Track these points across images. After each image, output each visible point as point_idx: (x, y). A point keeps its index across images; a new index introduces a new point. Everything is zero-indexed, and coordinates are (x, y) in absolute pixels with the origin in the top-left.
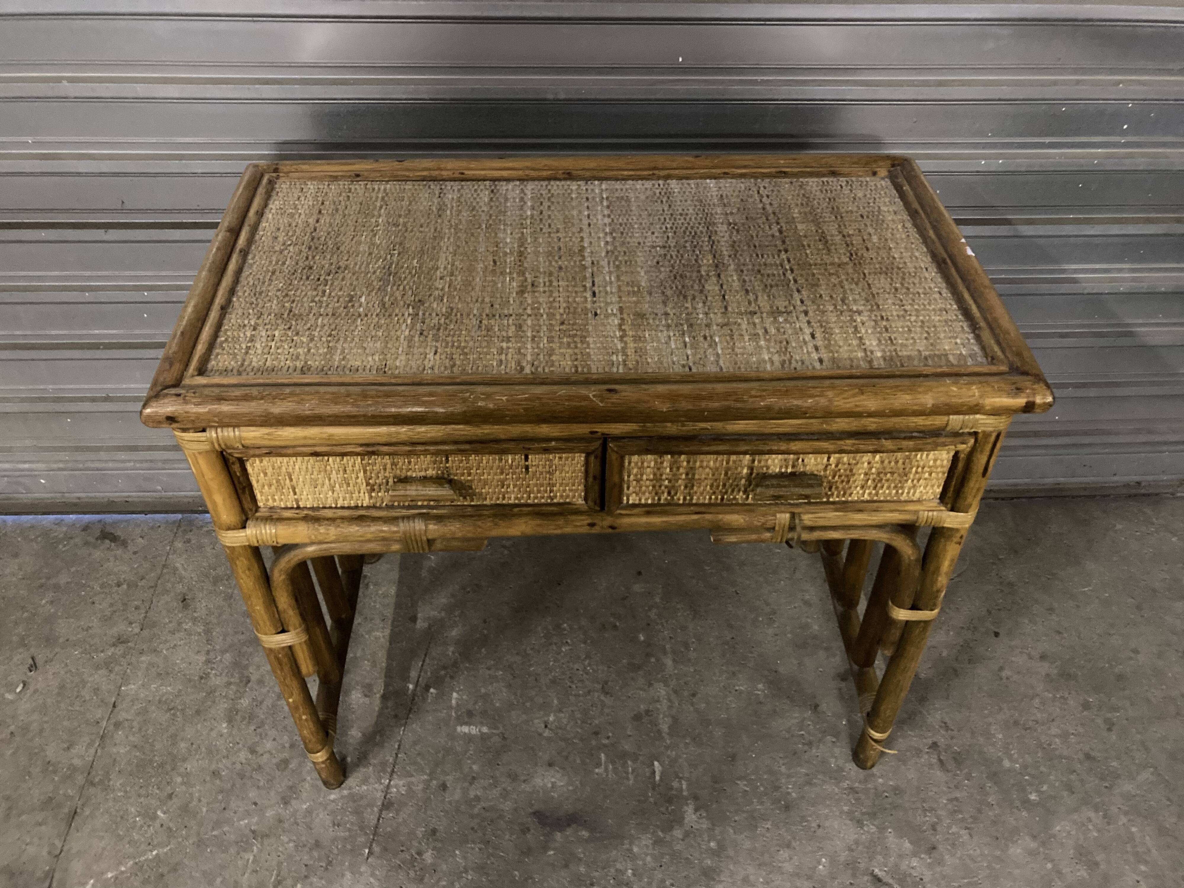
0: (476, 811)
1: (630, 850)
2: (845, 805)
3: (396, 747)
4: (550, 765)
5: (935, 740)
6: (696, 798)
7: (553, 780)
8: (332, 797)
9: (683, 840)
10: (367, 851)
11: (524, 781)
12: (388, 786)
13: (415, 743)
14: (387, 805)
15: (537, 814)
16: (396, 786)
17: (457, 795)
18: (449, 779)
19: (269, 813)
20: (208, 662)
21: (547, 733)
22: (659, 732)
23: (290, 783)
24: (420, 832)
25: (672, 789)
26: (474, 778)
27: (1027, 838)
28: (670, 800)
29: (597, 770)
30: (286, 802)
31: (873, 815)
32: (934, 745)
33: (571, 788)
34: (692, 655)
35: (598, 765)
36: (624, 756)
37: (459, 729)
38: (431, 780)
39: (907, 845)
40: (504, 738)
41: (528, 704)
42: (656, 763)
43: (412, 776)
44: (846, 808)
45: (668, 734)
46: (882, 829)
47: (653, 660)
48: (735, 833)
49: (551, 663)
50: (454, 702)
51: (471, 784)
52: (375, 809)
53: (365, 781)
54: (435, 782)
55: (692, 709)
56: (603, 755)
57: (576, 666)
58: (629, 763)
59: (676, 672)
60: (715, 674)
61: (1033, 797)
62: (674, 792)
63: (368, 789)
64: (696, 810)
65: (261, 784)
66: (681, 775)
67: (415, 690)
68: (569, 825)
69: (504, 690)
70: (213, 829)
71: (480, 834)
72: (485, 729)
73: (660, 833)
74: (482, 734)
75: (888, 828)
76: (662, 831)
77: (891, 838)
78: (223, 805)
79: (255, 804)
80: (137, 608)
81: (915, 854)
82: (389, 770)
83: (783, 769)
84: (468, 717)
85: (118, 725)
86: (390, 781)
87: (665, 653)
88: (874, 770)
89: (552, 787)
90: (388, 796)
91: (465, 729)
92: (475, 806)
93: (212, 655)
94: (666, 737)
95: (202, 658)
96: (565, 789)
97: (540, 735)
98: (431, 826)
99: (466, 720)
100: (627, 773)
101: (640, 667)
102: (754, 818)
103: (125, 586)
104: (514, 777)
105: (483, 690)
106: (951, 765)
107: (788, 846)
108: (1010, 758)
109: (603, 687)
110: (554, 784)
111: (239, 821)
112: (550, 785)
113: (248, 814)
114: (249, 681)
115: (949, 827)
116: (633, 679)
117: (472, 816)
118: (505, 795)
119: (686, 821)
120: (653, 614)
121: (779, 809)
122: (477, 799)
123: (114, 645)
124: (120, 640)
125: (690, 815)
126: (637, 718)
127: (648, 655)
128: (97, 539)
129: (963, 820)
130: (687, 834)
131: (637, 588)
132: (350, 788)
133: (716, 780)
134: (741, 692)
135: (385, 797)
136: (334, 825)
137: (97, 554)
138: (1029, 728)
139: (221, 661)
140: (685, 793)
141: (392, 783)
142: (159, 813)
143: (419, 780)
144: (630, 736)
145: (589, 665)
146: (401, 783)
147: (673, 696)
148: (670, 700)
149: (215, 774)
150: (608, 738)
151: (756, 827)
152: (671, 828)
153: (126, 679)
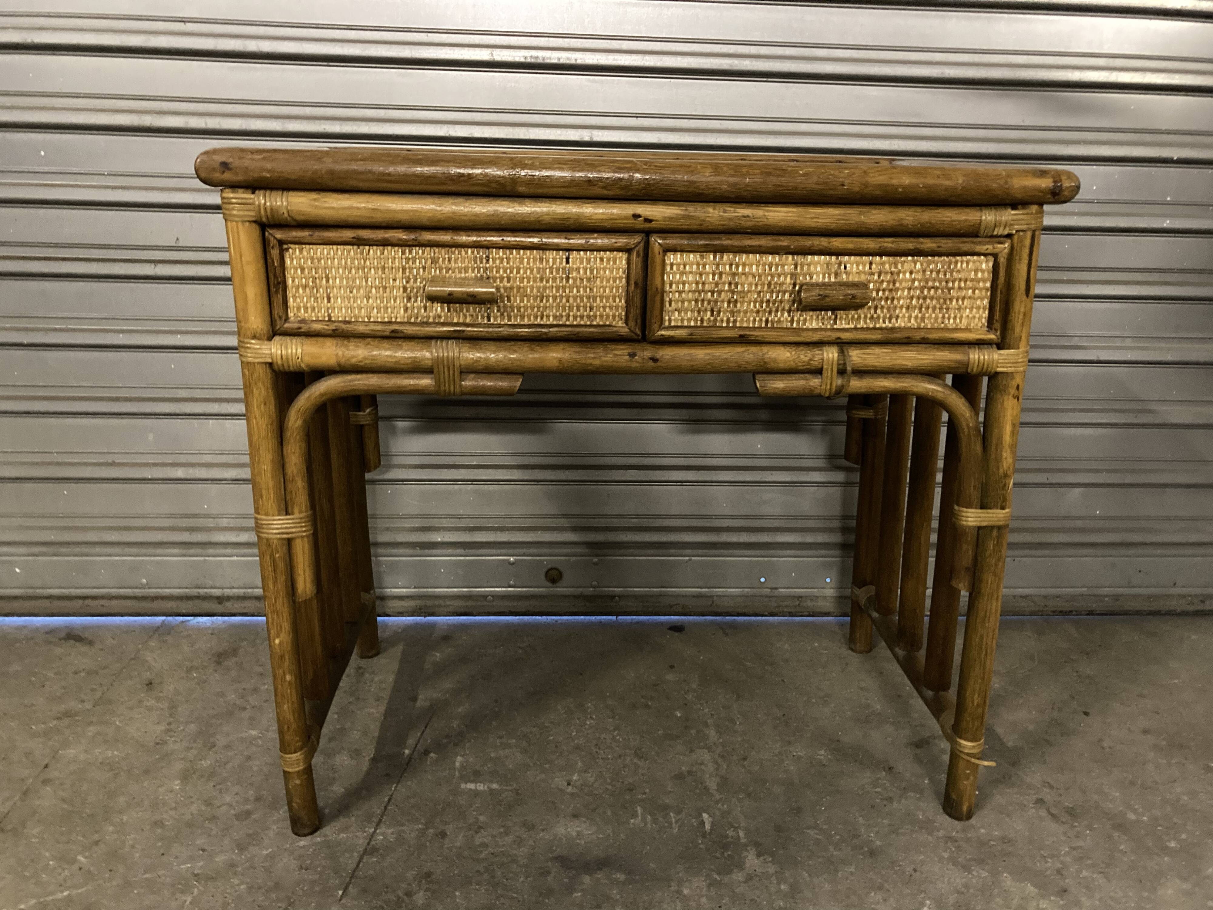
0: (483, 856)
1: (679, 892)
2: (945, 851)
3: (386, 799)
4: (575, 816)
5: (1039, 797)
6: (757, 845)
7: (579, 829)
8: (302, 843)
9: (745, 882)
10: (340, 893)
11: (543, 830)
12: (373, 835)
13: (408, 797)
14: (370, 850)
15: (561, 859)
16: (382, 834)
17: (460, 840)
18: (449, 829)
19: (220, 859)
20: (168, 731)
21: (570, 789)
22: (706, 788)
23: (251, 832)
24: (410, 874)
25: (727, 836)
26: (480, 827)
27: (1177, 881)
28: (725, 847)
29: (632, 821)
30: (242, 847)
31: (981, 862)
32: (1040, 801)
33: (601, 836)
34: (738, 727)
35: (634, 815)
36: (665, 809)
37: (463, 786)
38: (427, 828)
39: (1030, 889)
40: (517, 794)
41: (547, 766)
42: (705, 815)
43: (402, 825)
44: (946, 855)
45: (717, 790)
46: (995, 873)
47: (693, 732)
48: (810, 875)
49: (574, 734)
50: (457, 764)
51: (476, 833)
52: (355, 854)
53: (346, 829)
54: (431, 831)
55: (743, 770)
56: (639, 808)
57: (602, 737)
58: (672, 814)
59: (721, 740)
60: (767, 743)
61: (1172, 844)
62: (730, 840)
63: (348, 837)
64: (759, 855)
65: (214, 832)
66: (737, 825)
67: (412, 754)
68: (600, 869)
69: (518, 754)
70: (145, 872)
71: (486, 876)
72: (495, 786)
73: (716, 876)
74: (491, 791)
75: (1003, 873)
76: (719, 874)
77: (1007, 880)
78: (162, 851)
79: (203, 850)
80: (93, 690)
81: (1044, 897)
82: (375, 820)
83: (861, 820)
84: (476, 776)
85: (46, 782)
86: (376, 830)
87: (707, 725)
88: (973, 821)
89: (578, 835)
90: (373, 843)
91: (472, 786)
92: (481, 852)
93: (173, 726)
94: (715, 792)
95: (162, 727)
96: (594, 837)
97: (562, 790)
98: (425, 870)
99: (472, 779)
100: (670, 823)
101: (678, 737)
102: (832, 863)
103: (83, 674)
104: (530, 827)
105: (493, 755)
106: (1066, 818)
107: (880, 888)
108: (1134, 811)
109: (635, 752)
110: (579, 834)
111: (179, 865)
112: (574, 834)
113: (191, 858)
114: (214, 746)
115: (1079, 871)
116: (670, 746)
117: (478, 861)
118: (519, 842)
119: (747, 865)
120: (690, 697)
121: (863, 854)
122: (485, 845)
123: (59, 718)
124: (68, 714)
125: (751, 860)
126: (679, 777)
127: (686, 728)
128: (60, 639)
129: (1094, 865)
130: (749, 878)
131: (670, 677)
132: (325, 836)
133: (778, 829)
134: (799, 757)
135: (368, 844)
136: (301, 868)
137: (58, 651)
138: (1150, 788)
139: (183, 730)
140: (743, 841)
141: (378, 831)
142: (80, 858)
143: (411, 831)
144: (670, 792)
145: (619, 735)
146: (390, 831)
147: (720, 760)
148: (715, 762)
149: (158, 824)
150: (645, 793)
151: (836, 871)
152: (730, 872)
153: (66, 744)
